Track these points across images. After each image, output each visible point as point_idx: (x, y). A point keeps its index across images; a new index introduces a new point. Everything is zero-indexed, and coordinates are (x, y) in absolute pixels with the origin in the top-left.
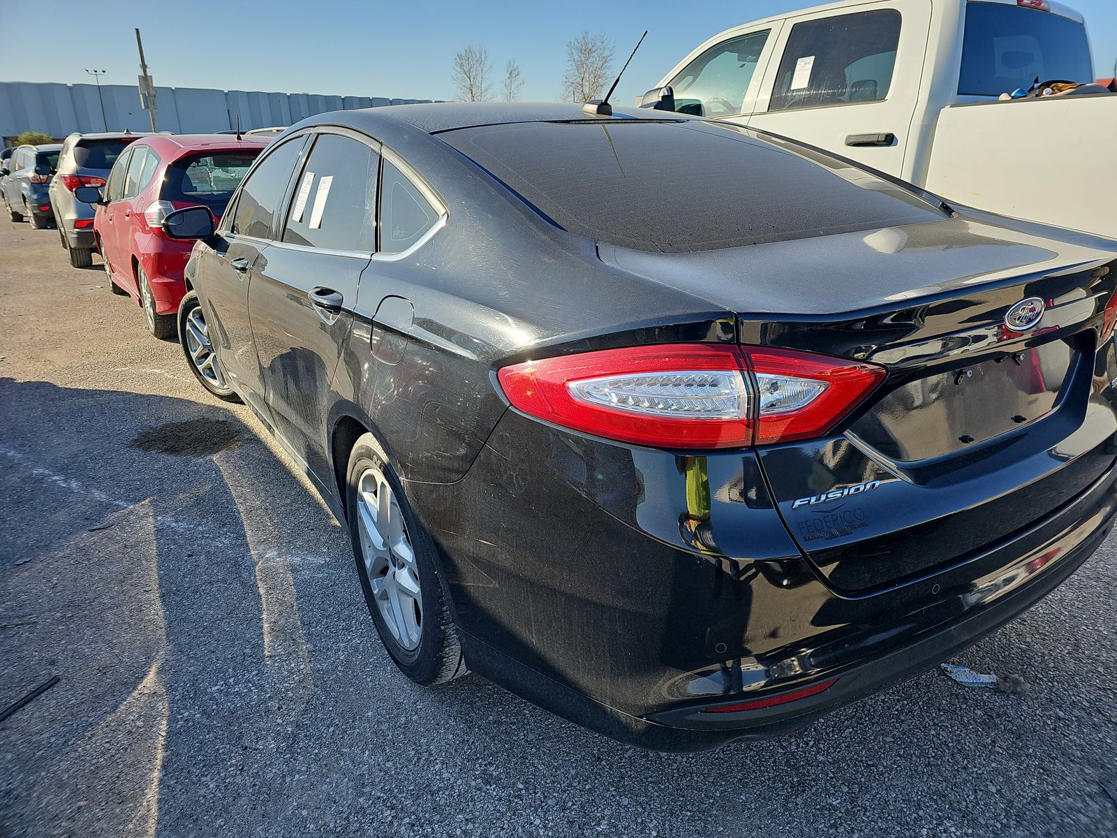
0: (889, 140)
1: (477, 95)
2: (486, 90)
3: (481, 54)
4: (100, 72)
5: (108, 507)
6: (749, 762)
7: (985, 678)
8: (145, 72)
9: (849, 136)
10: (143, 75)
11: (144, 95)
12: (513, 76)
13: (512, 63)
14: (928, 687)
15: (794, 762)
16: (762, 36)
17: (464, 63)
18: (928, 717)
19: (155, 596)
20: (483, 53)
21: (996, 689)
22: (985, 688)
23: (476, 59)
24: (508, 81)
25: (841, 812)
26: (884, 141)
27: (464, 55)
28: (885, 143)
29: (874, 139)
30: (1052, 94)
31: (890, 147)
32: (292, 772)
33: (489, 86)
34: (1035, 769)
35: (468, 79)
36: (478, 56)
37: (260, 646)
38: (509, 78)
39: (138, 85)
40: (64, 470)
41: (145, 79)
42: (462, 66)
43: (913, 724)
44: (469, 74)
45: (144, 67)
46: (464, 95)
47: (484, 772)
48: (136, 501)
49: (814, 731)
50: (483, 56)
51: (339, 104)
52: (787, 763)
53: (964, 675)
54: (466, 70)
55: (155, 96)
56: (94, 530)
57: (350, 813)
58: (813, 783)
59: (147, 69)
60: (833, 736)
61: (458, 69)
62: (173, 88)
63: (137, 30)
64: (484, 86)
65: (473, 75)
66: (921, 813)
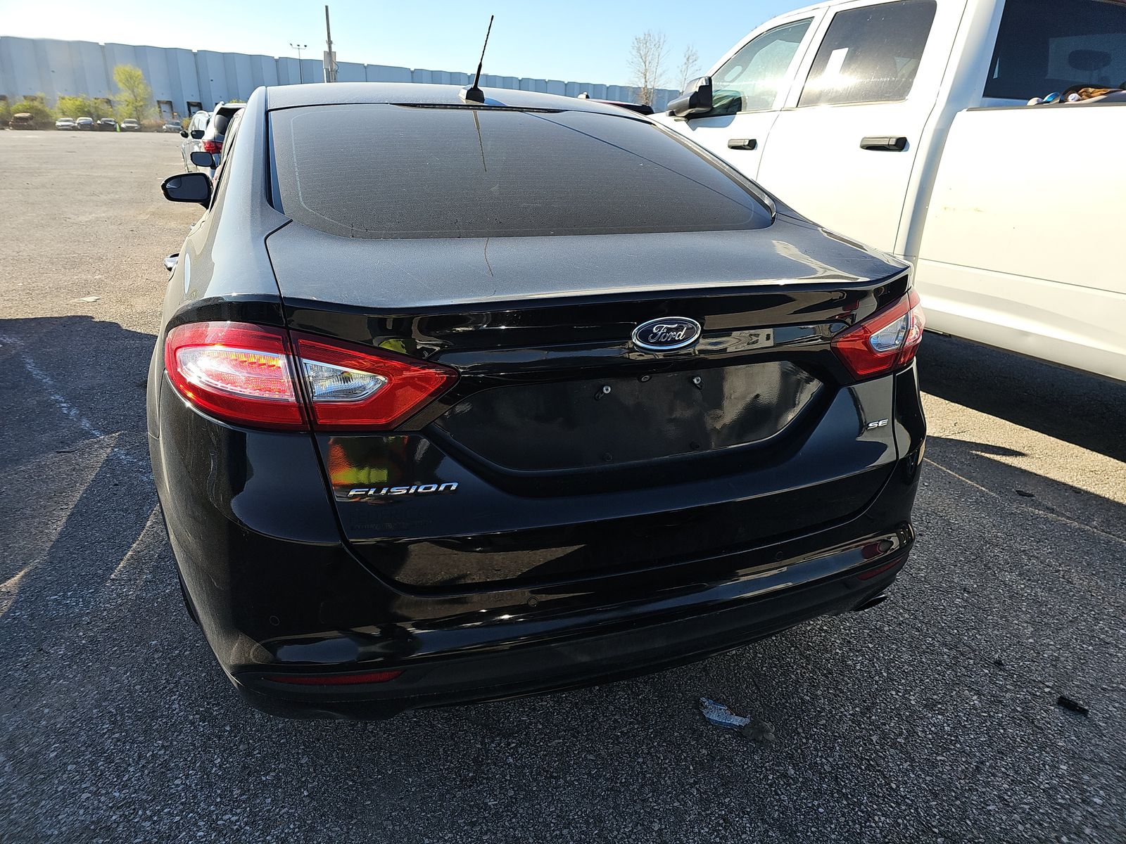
0: (901, 144)
1: (651, 80)
2: (661, 75)
3: (660, 39)
4: (302, 46)
5: (86, 435)
6: (441, 750)
7: (737, 721)
8: (330, 47)
9: (865, 138)
10: (328, 50)
11: (327, 70)
12: (691, 61)
13: (691, 48)
14: (672, 716)
15: (482, 759)
16: (807, 22)
17: (642, 48)
18: (648, 744)
19: (64, 515)
20: (662, 36)
21: (739, 733)
22: (730, 728)
23: (654, 43)
24: (684, 67)
25: (489, 813)
26: (894, 145)
27: (642, 38)
28: (895, 148)
29: (885, 142)
30: (1079, 100)
31: (902, 153)
32: (62, 676)
33: (664, 72)
34: (716, 818)
35: (643, 64)
36: (657, 40)
37: (112, 569)
38: (686, 64)
39: (323, 59)
40: (73, 399)
41: (330, 54)
42: (639, 49)
43: (627, 748)
44: (645, 58)
45: (330, 43)
46: (637, 80)
47: (207, 710)
48: (107, 432)
49: (525, 735)
50: (662, 40)
51: (516, 84)
52: (475, 760)
53: (717, 714)
54: (643, 54)
55: (336, 71)
56: (60, 452)
57: (78, 720)
58: (485, 781)
59: (332, 46)
60: (538, 743)
61: (635, 52)
62: (366, 65)
63: (327, 7)
64: (659, 71)
65: (649, 59)
66: (565, 832)
